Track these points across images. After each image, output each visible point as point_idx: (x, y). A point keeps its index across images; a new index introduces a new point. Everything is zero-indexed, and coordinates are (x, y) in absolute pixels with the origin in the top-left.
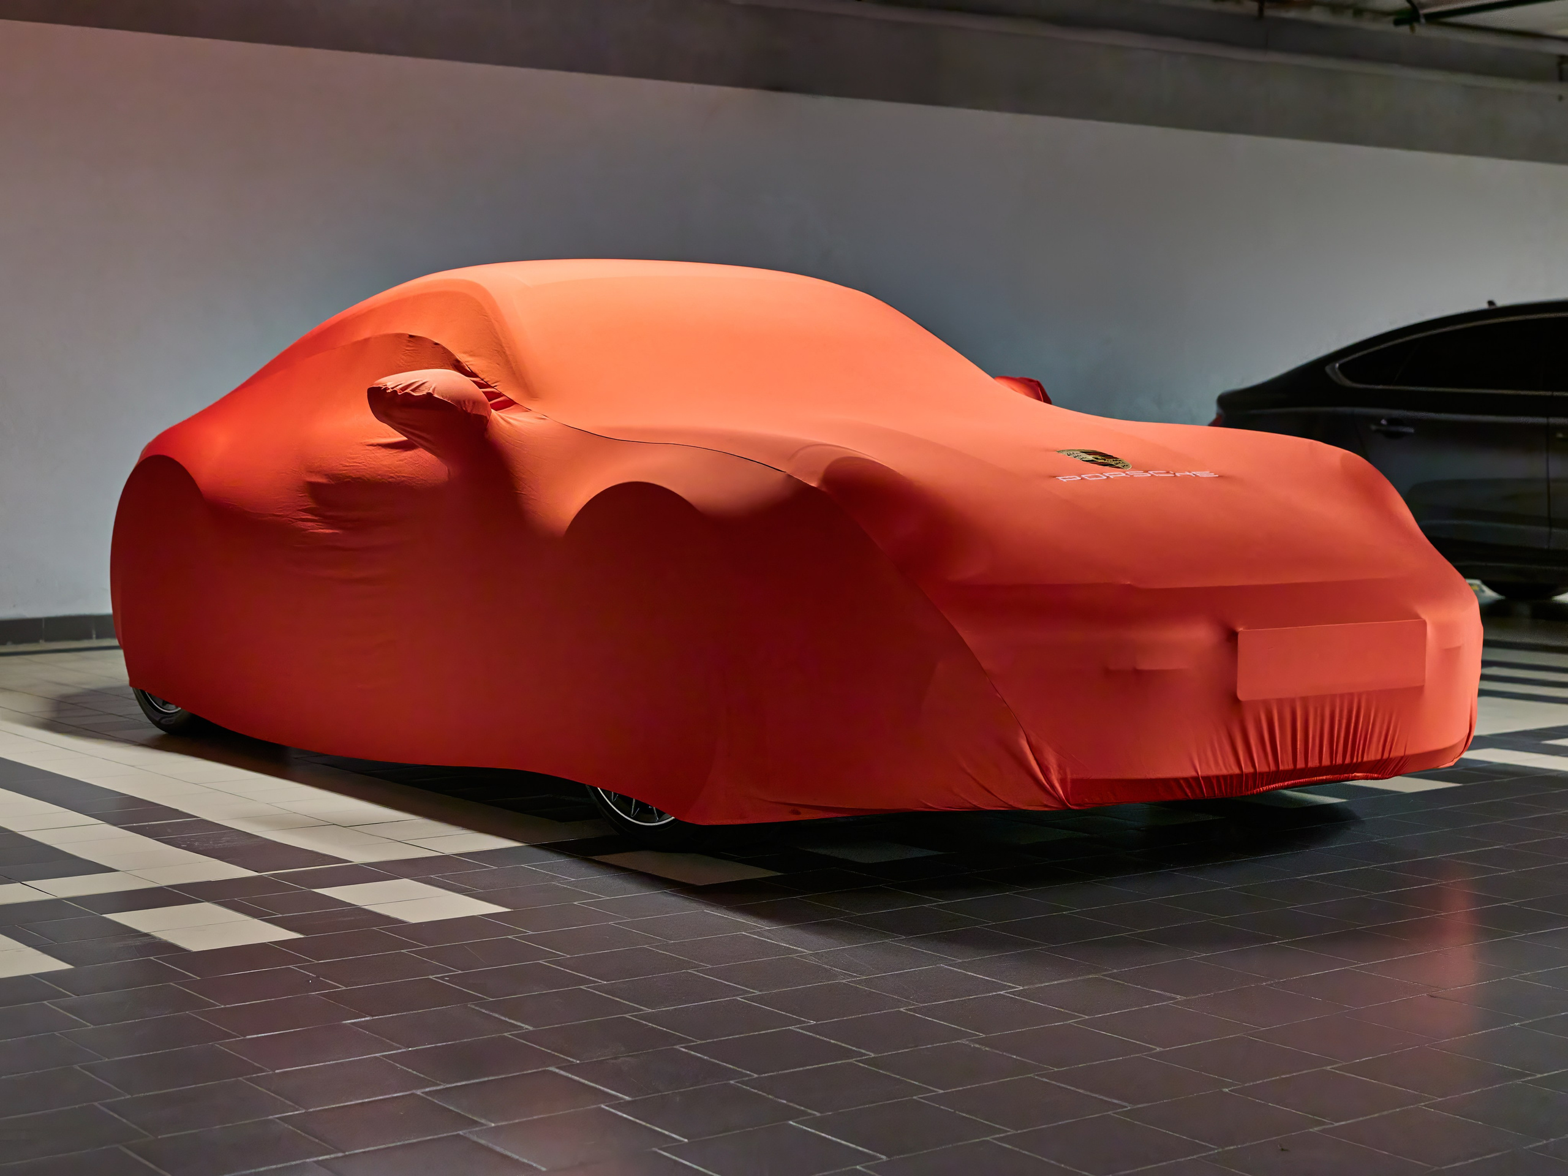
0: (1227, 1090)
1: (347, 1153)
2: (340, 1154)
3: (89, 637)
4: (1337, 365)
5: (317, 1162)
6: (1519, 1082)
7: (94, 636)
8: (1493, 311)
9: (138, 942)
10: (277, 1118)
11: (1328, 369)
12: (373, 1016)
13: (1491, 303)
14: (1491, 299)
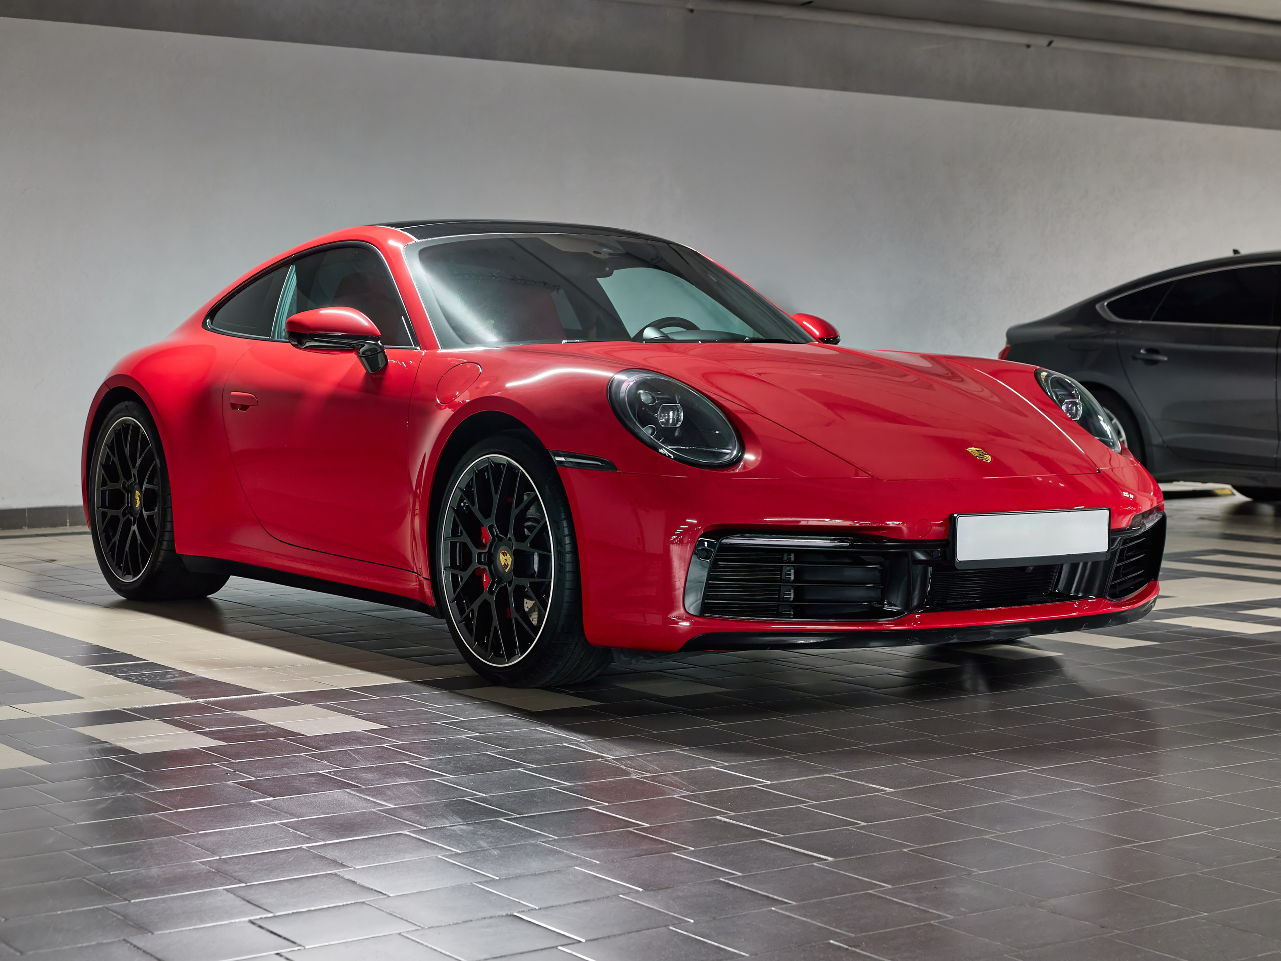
0: (906, 850)
1: (248, 884)
2: (244, 885)
3: (64, 524)
4: (1106, 304)
5: (227, 890)
6: (1127, 846)
7: (68, 524)
8: (1237, 259)
9: (99, 747)
10: (199, 862)
11: (1098, 307)
12: (274, 797)
13: (1236, 252)
14: (1236, 248)
